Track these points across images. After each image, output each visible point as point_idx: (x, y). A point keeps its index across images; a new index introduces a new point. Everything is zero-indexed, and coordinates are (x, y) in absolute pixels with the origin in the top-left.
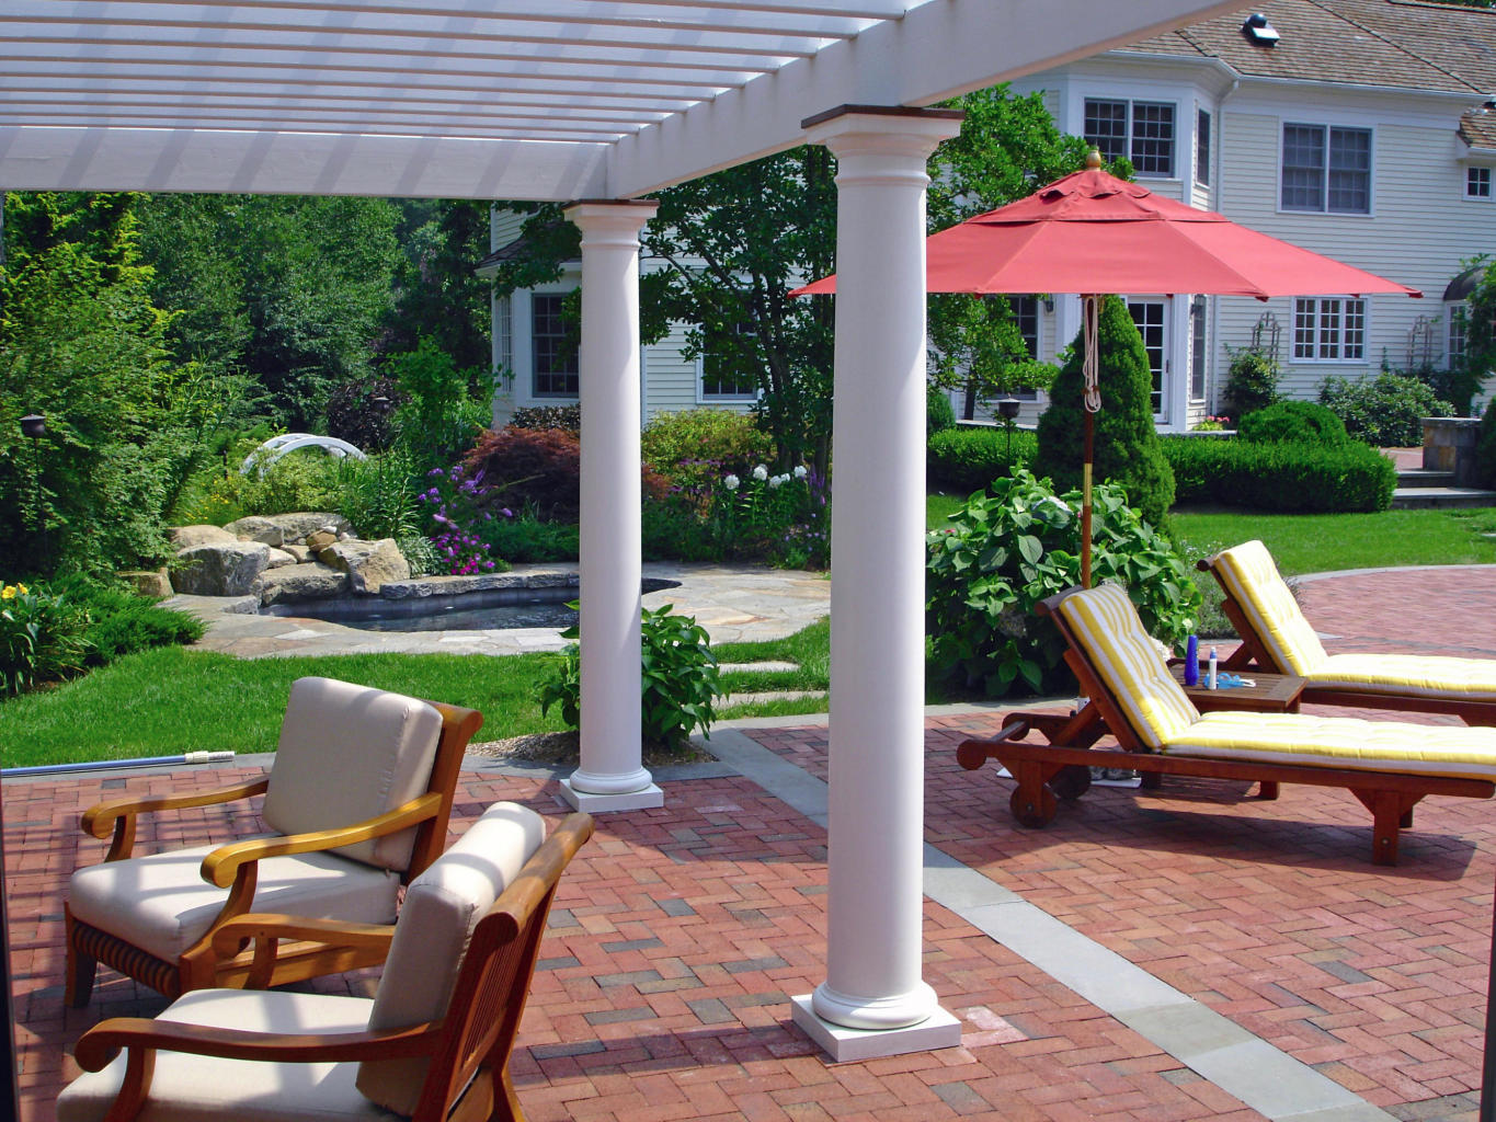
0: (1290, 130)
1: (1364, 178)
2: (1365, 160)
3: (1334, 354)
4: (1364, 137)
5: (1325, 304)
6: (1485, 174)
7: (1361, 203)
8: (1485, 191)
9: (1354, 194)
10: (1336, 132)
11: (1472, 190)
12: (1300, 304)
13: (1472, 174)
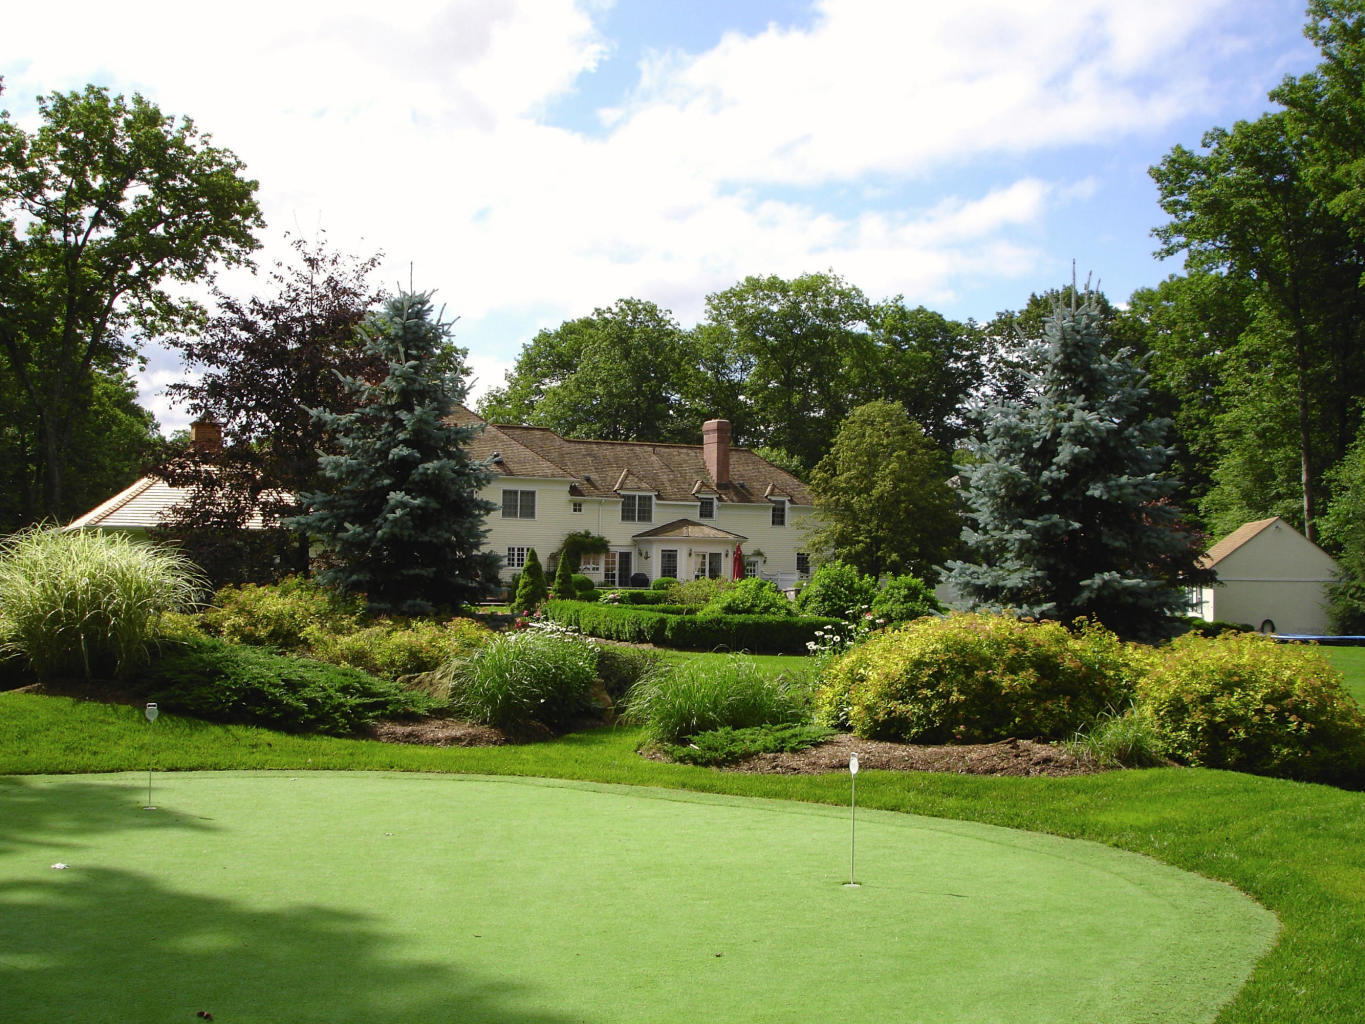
0: (505, 492)
1: (533, 507)
2: (533, 501)
3: (513, 565)
4: (533, 494)
5: (519, 549)
6: (580, 505)
7: (532, 515)
8: (580, 510)
9: (529, 511)
10: (522, 492)
11: (575, 510)
12: (509, 549)
13: (575, 505)
